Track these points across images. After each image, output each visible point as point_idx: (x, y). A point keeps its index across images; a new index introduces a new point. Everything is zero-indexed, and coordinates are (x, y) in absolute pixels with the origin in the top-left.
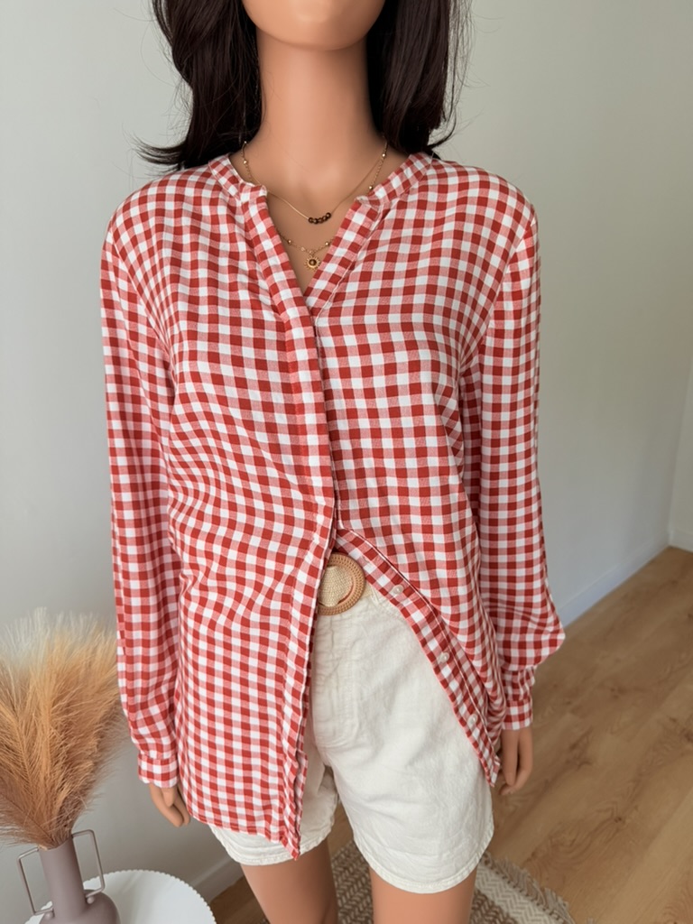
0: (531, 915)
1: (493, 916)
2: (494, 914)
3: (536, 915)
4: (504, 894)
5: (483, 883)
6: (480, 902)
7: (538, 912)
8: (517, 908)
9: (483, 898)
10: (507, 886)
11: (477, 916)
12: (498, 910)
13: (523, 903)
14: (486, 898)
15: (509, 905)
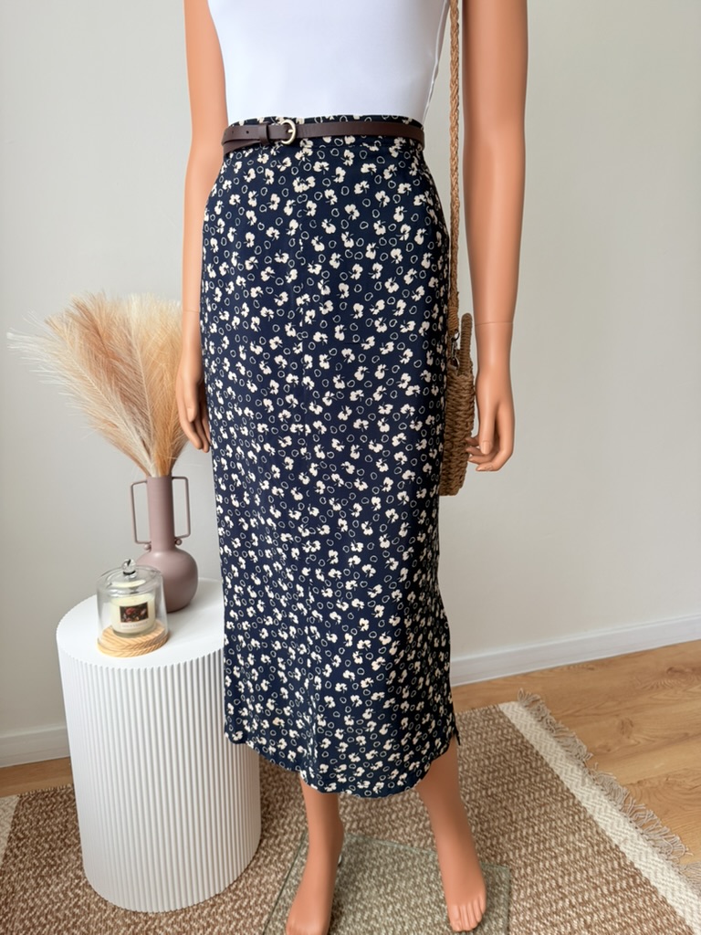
1: (574, 812)
3: (624, 828)
4: (596, 801)
5: (577, 786)
6: (565, 797)
7: (627, 826)
8: (605, 816)
9: (570, 796)
10: (603, 796)
11: (557, 805)
12: (581, 810)
13: (613, 815)
14: (574, 797)
15: (597, 810)
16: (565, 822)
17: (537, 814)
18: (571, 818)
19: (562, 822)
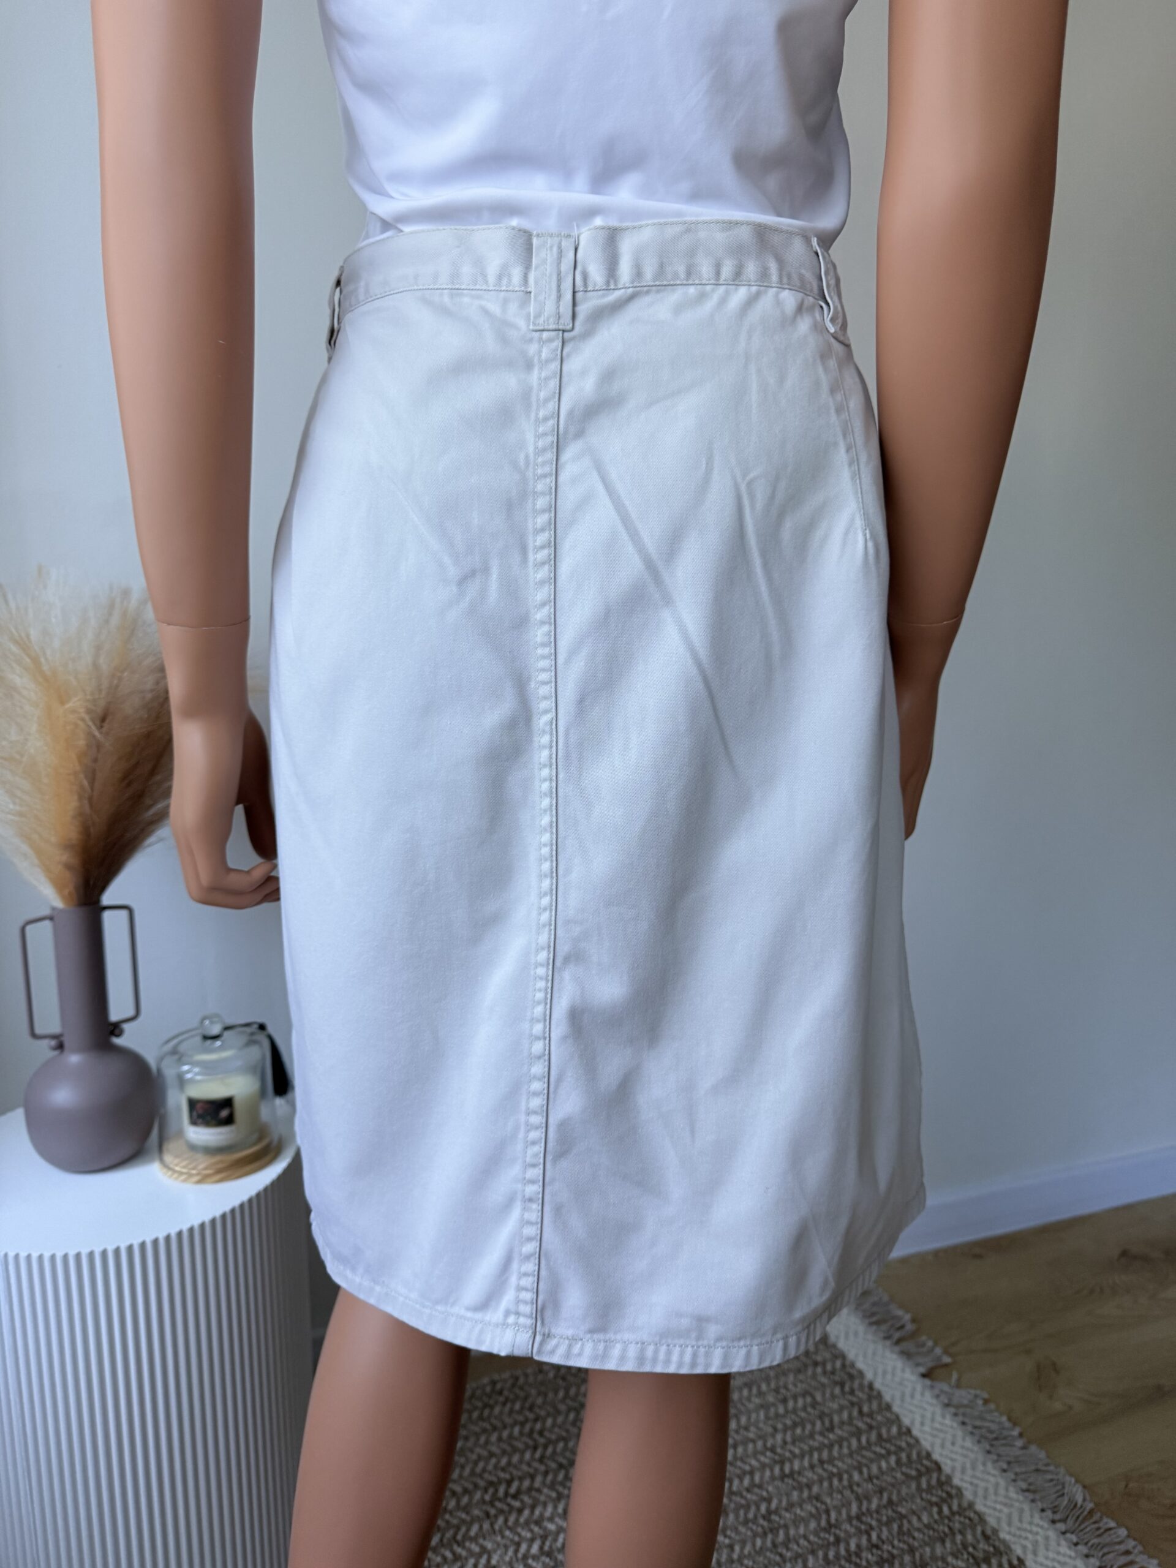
0: (1021, 1521)
2: (944, 1495)
3: (1031, 1523)
5: (943, 1446)
8: (996, 1502)
9: (933, 1466)
12: (954, 1492)
13: (1011, 1499)
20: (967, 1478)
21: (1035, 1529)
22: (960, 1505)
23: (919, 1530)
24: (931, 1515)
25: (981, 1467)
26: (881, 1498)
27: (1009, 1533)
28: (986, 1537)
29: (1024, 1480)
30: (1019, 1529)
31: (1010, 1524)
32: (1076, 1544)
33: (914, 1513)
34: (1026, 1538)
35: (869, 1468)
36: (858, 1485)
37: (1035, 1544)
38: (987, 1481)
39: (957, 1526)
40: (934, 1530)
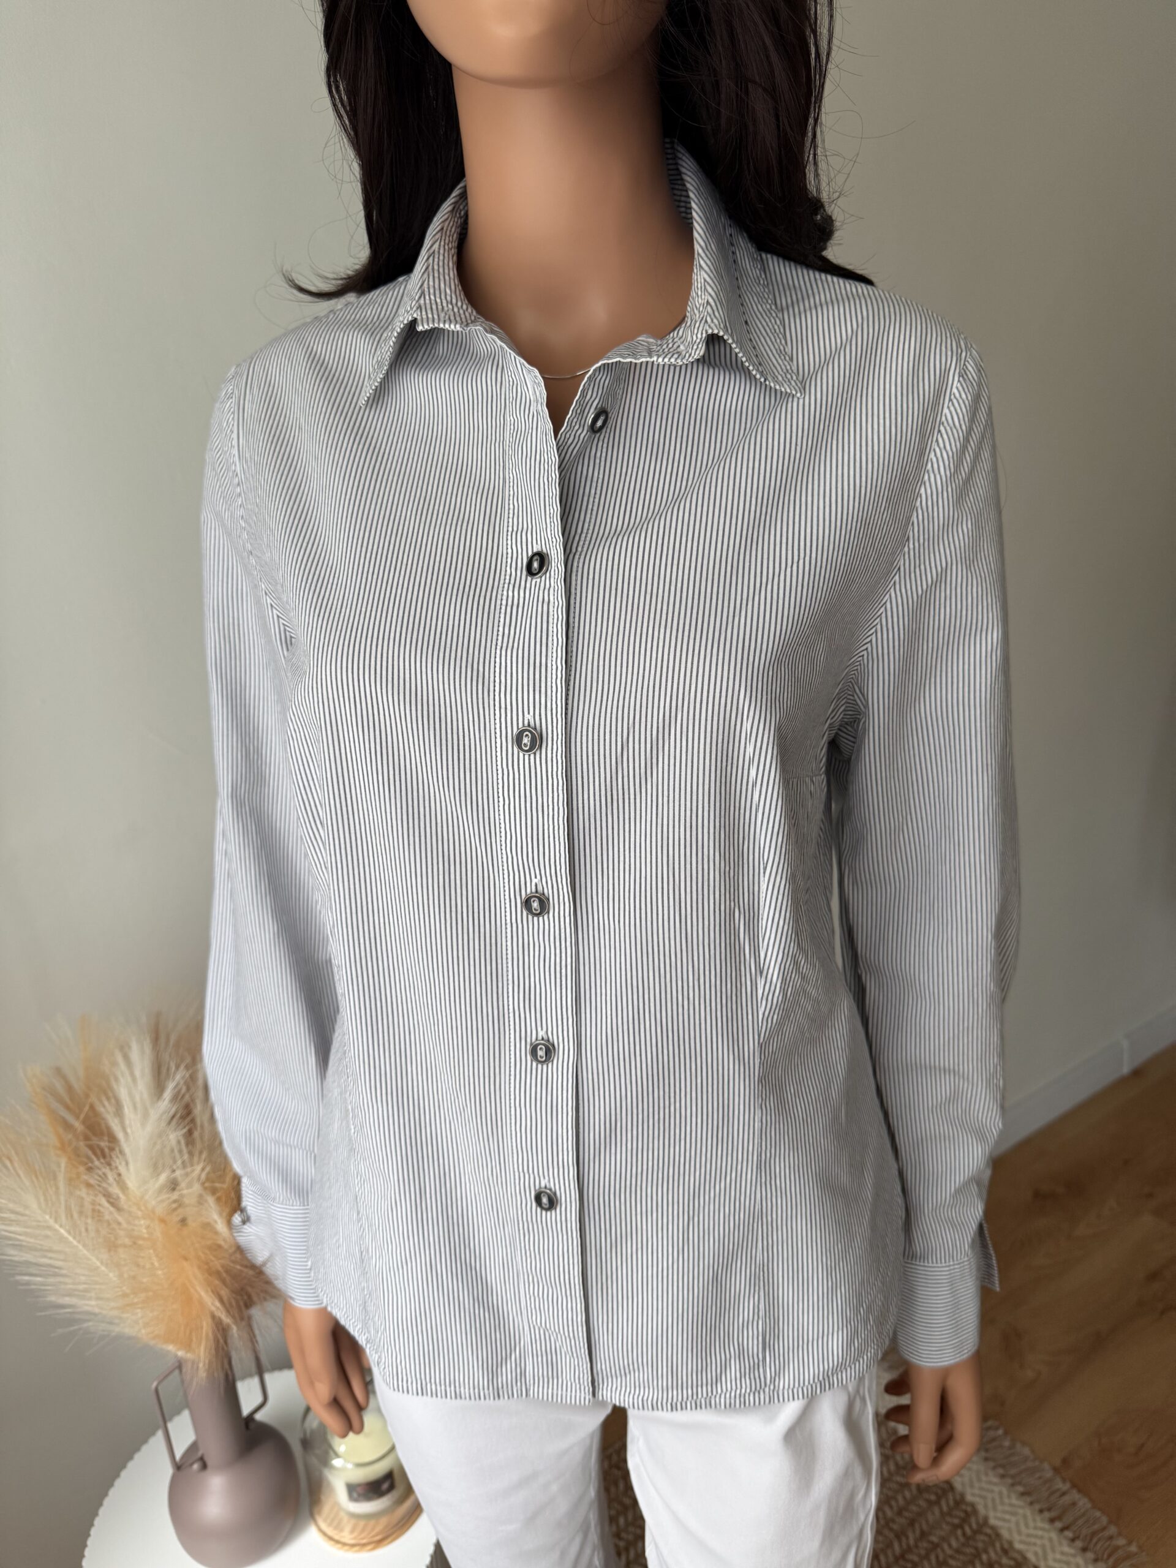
0: (1027, 1525)
1: (961, 1518)
2: (962, 1515)
3: (1035, 1528)
4: (984, 1485)
7: (1040, 1524)
8: (1004, 1512)
10: (991, 1473)
11: (933, 1514)
12: (969, 1509)
13: (1014, 1506)
15: (990, 1504)
16: (954, 1544)
17: (912, 1542)
18: (959, 1532)
19: (950, 1546)
20: (977, 1491)
21: (1040, 1533)
22: (978, 1523)
23: (951, 1557)
24: (957, 1539)
25: (984, 1478)
26: (914, 1532)
27: (1021, 1542)
28: (1005, 1552)
29: (1020, 1483)
30: (1029, 1535)
31: (1019, 1533)
32: (1073, 1540)
33: (943, 1539)
34: (1035, 1544)
35: (897, 1501)
36: (893, 1521)
37: (1043, 1547)
38: (992, 1491)
39: (980, 1545)
40: (964, 1554)
